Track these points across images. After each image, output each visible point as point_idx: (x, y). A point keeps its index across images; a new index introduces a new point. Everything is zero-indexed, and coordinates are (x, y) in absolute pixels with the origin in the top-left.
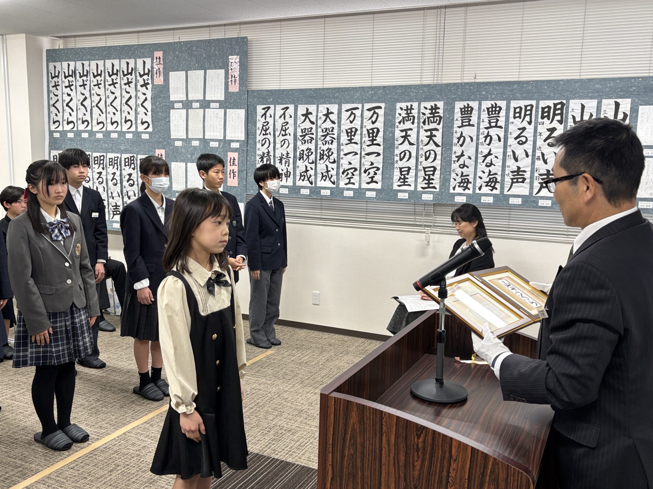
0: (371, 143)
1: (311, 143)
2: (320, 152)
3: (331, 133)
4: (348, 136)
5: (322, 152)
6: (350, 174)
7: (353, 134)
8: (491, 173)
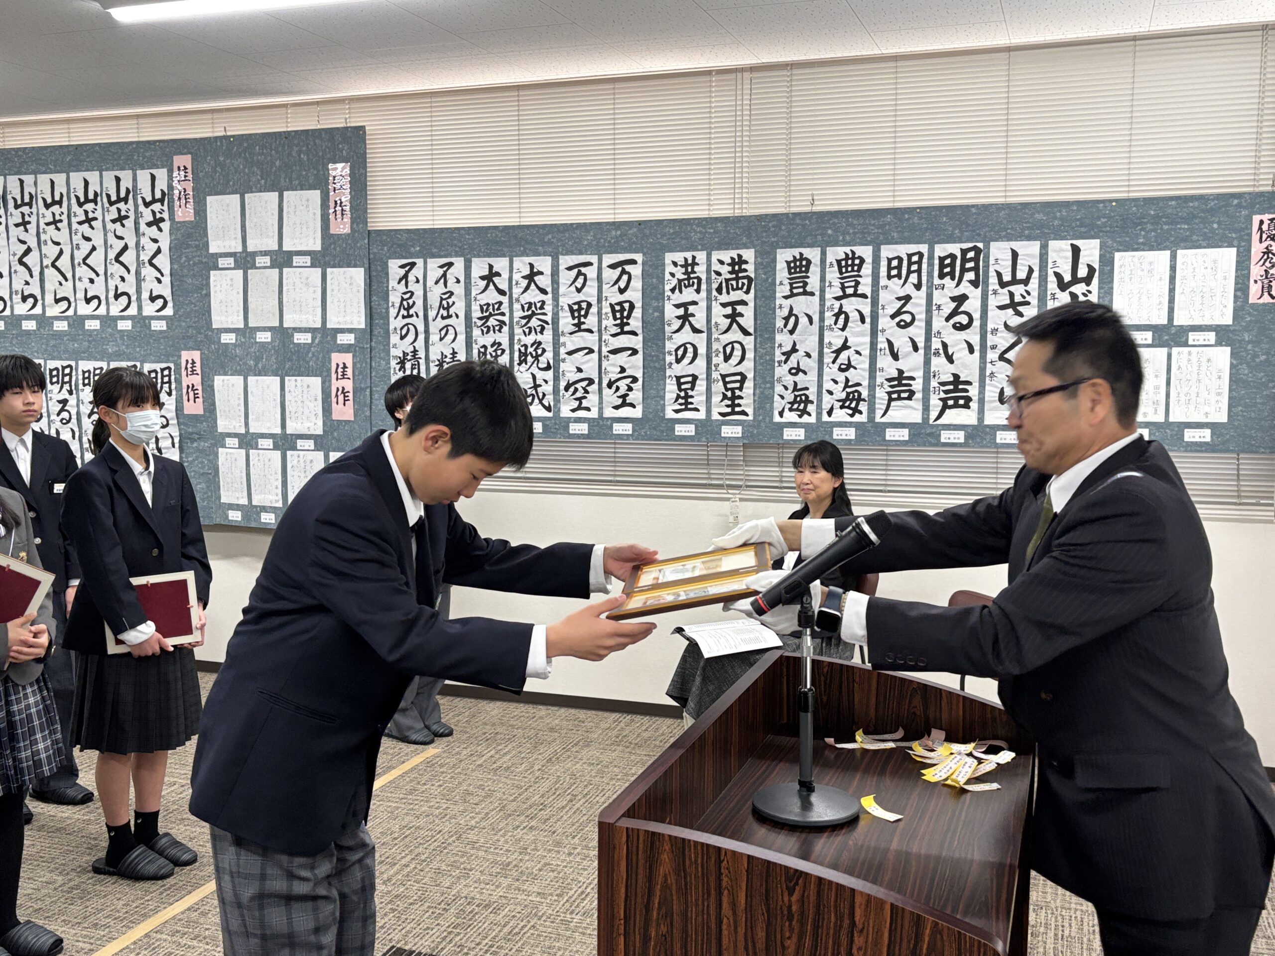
0: (619, 330)
1: (500, 331)
2: (520, 350)
3: (539, 311)
4: (574, 318)
5: (523, 349)
6: (581, 391)
7: (583, 313)
8: (850, 384)
